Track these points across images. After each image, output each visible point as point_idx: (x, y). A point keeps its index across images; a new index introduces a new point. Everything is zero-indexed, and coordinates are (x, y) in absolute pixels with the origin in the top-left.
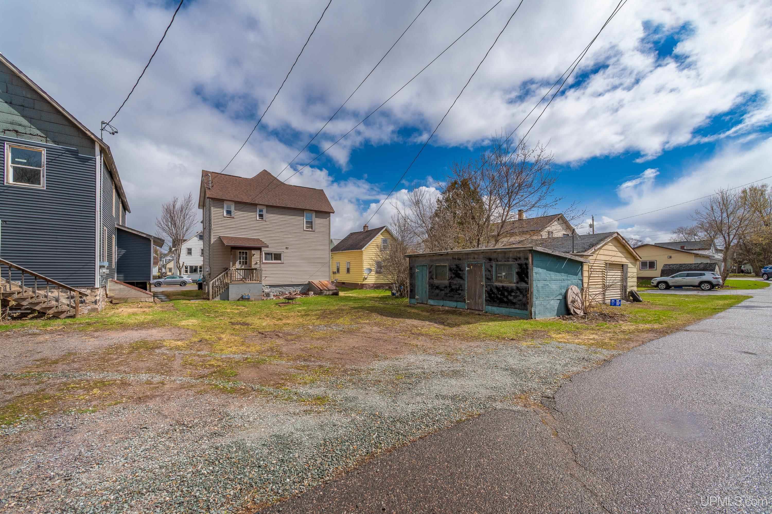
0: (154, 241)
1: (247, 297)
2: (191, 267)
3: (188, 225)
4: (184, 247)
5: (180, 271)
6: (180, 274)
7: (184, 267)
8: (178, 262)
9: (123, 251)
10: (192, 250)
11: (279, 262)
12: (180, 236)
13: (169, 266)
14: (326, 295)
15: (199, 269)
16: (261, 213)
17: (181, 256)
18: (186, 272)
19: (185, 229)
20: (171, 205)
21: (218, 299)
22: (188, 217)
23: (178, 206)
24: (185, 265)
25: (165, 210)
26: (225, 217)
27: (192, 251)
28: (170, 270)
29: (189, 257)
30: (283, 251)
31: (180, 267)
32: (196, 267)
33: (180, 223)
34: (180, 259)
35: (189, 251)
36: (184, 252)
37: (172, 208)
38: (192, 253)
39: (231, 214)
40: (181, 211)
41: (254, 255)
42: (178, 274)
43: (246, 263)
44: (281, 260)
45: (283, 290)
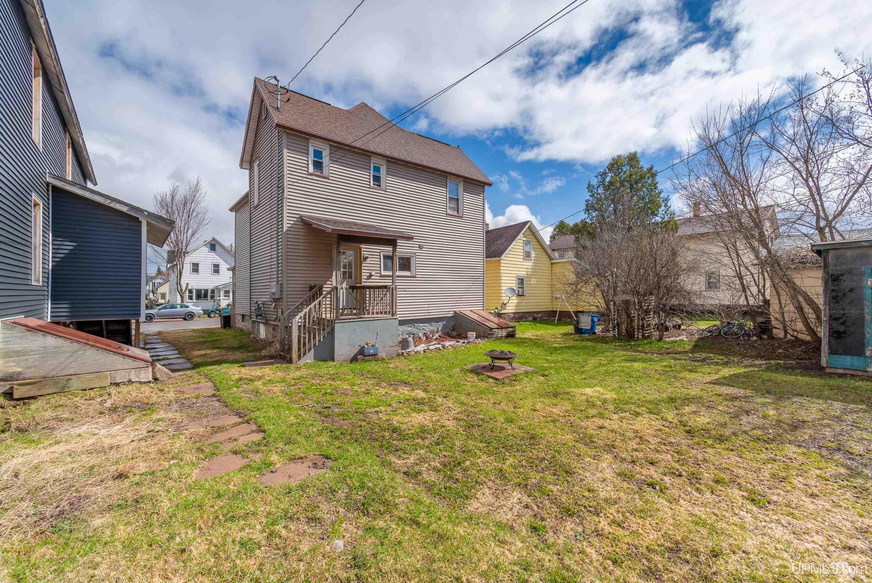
0: (148, 224)
1: (372, 351)
2: (199, 292)
3: (195, 226)
4: (188, 260)
5: (182, 297)
6: (182, 301)
7: (187, 291)
8: (178, 283)
9: (69, 246)
10: (200, 265)
11: (407, 273)
12: (182, 243)
13: (161, 290)
14: (497, 338)
15: (209, 294)
16: (377, 174)
17: (183, 274)
18: (191, 298)
19: (190, 232)
20: (168, 194)
21: (309, 358)
22: (194, 214)
23: (179, 198)
24: (190, 287)
25: (159, 203)
26: (311, 174)
27: (200, 267)
28: (163, 296)
29: (195, 276)
30: (415, 253)
31: (181, 290)
32: (206, 291)
33: (183, 224)
34: (182, 279)
35: (195, 268)
36: (187, 269)
37: (169, 199)
38: (200, 270)
39: (322, 170)
40: (185, 204)
41: (366, 258)
42: (179, 301)
43: (350, 277)
44: (410, 271)
45: (414, 331)
